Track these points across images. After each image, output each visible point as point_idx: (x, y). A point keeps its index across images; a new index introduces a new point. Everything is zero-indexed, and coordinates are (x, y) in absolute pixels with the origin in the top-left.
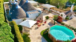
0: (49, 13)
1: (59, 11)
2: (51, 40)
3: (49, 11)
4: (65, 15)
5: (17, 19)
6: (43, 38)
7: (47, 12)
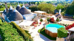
0: (42, 17)
1: (50, 15)
2: (48, 35)
3: (42, 16)
4: (55, 17)
5: (15, 21)
6: (41, 35)
7: (40, 17)
